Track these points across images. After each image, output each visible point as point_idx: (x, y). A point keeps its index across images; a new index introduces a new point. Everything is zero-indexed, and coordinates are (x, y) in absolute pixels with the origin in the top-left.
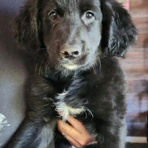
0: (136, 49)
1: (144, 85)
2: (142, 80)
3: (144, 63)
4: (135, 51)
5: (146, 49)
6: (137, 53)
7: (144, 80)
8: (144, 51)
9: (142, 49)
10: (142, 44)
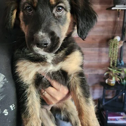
0: (93, 48)
1: (97, 78)
2: (95, 74)
3: (99, 60)
4: (92, 50)
5: (101, 48)
6: (93, 52)
7: (98, 74)
8: (99, 50)
9: (98, 48)
10: (98, 44)
